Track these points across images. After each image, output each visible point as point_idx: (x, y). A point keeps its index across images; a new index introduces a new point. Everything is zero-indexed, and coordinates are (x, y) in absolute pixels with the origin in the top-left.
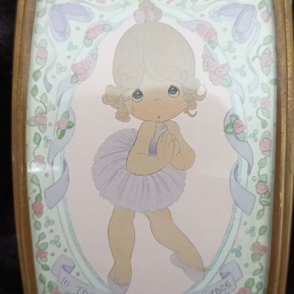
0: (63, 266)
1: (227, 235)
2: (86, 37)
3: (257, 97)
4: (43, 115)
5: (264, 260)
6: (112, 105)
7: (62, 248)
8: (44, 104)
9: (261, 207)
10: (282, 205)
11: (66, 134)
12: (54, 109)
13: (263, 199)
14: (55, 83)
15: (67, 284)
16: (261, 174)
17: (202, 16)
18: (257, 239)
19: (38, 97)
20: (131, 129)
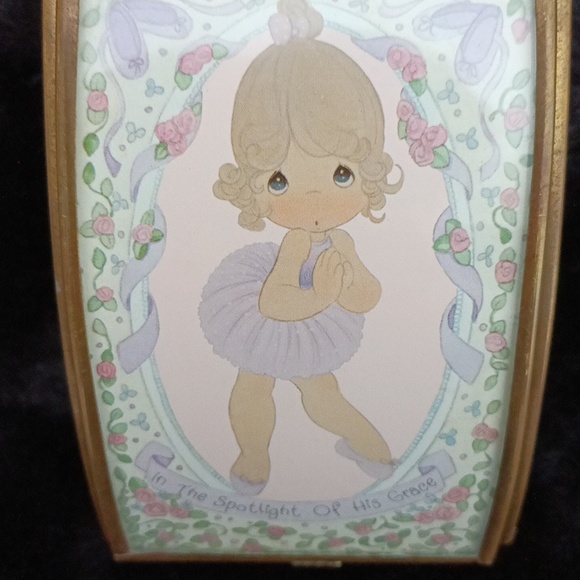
0: (155, 457)
1: (432, 414)
2: (180, 70)
3: (497, 187)
4: (106, 217)
5: (493, 450)
6: (230, 201)
7: (152, 431)
8: (107, 198)
9: (493, 372)
10: (529, 372)
11: (150, 251)
12: (127, 207)
13: (496, 360)
14: (126, 160)
15: (161, 481)
16: (495, 320)
17: (400, 27)
18: (484, 419)
19: (96, 185)
20: (267, 243)
